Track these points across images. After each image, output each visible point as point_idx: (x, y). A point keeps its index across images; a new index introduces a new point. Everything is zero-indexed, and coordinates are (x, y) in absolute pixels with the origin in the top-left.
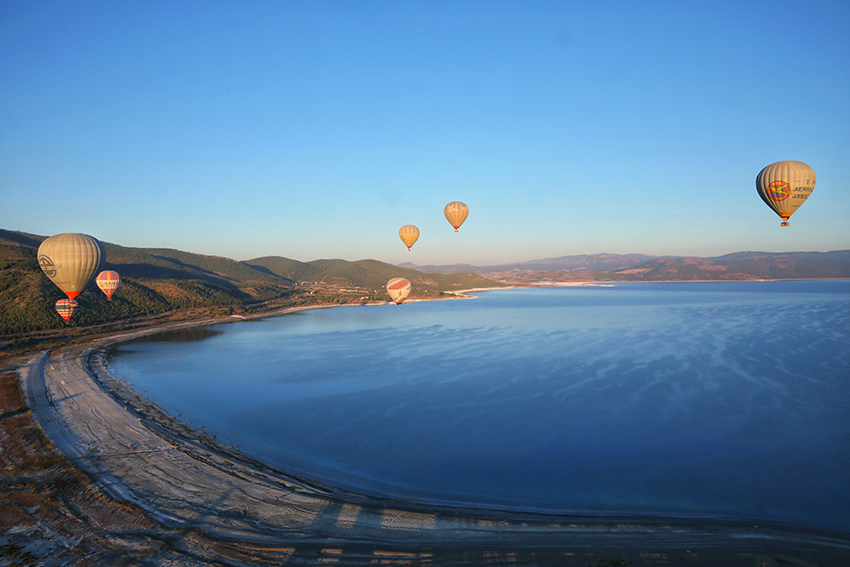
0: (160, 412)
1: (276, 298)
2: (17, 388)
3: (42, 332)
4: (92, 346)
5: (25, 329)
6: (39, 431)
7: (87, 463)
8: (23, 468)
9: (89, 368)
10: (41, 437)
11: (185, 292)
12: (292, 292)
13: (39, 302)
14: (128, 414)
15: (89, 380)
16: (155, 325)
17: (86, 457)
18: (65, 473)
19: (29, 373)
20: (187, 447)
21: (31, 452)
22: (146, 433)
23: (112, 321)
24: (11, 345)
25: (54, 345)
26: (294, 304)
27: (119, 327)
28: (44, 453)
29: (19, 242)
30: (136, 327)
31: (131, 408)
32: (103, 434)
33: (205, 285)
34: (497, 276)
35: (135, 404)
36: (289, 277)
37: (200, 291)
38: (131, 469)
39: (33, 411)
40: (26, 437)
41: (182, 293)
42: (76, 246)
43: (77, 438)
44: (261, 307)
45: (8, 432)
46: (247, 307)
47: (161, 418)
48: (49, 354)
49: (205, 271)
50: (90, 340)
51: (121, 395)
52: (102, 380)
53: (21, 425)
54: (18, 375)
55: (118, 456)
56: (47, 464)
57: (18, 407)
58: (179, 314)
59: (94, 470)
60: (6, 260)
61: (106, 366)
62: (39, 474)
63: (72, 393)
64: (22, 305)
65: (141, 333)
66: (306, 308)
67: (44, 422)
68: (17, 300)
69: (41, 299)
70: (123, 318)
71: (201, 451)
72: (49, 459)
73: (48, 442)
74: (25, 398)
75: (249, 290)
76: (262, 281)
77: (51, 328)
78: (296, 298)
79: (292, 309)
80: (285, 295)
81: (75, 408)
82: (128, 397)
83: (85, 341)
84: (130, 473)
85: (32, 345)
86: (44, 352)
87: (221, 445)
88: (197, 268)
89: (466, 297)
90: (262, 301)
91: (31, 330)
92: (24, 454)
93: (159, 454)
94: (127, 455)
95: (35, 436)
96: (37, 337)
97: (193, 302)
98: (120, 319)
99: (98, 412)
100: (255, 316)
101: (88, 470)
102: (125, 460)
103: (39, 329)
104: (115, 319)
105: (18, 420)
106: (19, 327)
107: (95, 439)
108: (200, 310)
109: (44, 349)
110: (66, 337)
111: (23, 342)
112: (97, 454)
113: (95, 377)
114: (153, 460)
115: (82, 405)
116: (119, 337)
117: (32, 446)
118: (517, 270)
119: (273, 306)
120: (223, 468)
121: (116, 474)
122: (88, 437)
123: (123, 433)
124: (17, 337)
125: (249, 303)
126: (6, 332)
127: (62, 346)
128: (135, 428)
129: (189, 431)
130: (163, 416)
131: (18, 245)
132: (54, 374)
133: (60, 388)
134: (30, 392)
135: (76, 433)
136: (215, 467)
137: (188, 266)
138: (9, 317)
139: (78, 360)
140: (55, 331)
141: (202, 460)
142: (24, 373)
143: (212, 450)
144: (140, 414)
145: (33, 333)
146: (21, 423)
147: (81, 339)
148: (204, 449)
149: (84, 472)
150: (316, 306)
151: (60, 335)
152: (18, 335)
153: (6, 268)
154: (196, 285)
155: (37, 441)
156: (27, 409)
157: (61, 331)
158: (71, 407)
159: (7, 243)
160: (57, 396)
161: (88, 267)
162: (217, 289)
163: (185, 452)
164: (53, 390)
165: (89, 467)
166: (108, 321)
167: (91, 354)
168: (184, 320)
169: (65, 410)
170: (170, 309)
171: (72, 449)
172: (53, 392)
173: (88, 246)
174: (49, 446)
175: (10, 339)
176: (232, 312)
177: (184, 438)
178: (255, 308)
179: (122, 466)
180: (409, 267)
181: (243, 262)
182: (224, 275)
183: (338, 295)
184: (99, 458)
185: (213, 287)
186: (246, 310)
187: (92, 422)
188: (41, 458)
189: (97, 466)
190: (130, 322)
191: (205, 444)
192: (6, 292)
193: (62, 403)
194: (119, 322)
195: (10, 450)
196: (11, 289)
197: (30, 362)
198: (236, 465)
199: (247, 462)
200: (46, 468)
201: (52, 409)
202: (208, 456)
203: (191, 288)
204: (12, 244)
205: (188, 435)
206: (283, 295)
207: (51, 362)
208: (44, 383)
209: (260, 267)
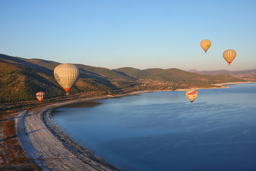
0: (71, 140)
1: (128, 87)
2: (13, 127)
3: (25, 102)
4: (45, 108)
5: (18, 100)
6: (20, 146)
7: (38, 162)
8: (13, 162)
9: (43, 119)
10: (21, 149)
11: (86, 84)
12: (136, 84)
13: (24, 88)
14: (57, 140)
15: (43, 124)
16: (73, 99)
17: (38, 159)
18: (28, 166)
19: (19, 120)
20: (81, 157)
21: (16, 155)
22: (64, 149)
23: (55, 97)
24: (12, 108)
25: (30, 108)
26: (136, 90)
27: (57, 100)
28: (21, 156)
29: (17, 62)
30: (64, 100)
31: (59, 137)
32: (46, 149)
33: (95, 81)
34: (241, 76)
35: (61, 136)
36: (135, 77)
37: (93, 84)
38: (56, 165)
39: (19, 137)
40: (15, 148)
41: (85, 85)
42: (70, 69)
43: (35, 150)
44: (121, 91)
45: (8, 146)
46: (114, 92)
47: (71, 143)
48: (27, 112)
49: (96, 74)
50: (44, 106)
51: (55, 131)
52: (48, 124)
53: (13, 143)
54: (14, 121)
55: (51, 159)
56: (22, 161)
57: (13, 135)
58: (83, 94)
59: (40, 165)
60: (11, 70)
61: (51, 118)
62: (18, 165)
63: (35, 130)
64: (17, 90)
65: (67, 103)
66: (142, 92)
67: (22, 142)
68: (15, 88)
69: (25, 87)
70: (59, 96)
71: (87, 159)
72: (23, 159)
73: (23, 151)
74: (16, 131)
75: (115, 83)
76: (122, 79)
77: (28, 100)
78: (137, 87)
79: (135, 93)
80: (132, 86)
81: (35, 136)
82: (58, 132)
83: (42, 106)
84: (56, 167)
85: (20, 108)
86: (25, 111)
87: (96, 157)
88: (92, 73)
89: (223, 87)
90: (121, 89)
91: (21, 101)
92: (13, 156)
93: (68, 159)
94: (55, 159)
95: (19, 148)
96: (23, 104)
97: (89, 89)
98: (58, 96)
99: (45, 139)
100: (118, 96)
101: (38, 165)
102: (54, 161)
103: (24, 100)
104: (56, 96)
105: (13, 141)
106: (16, 100)
107: (43, 151)
108: (93, 93)
109: (26, 109)
110: (34, 104)
111: (17, 106)
112: (42, 158)
113: (45, 123)
114: (65, 162)
115: (38, 135)
116: (57, 105)
117: (17, 153)
118: (253, 73)
119: (126, 91)
120: (96, 168)
121: (49, 167)
122: (40, 150)
123: (54, 149)
124: (15, 104)
125: (115, 90)
126: (11, 102)
127: (33, 108)
128: (60, 147)
129: (83, 149)
130: (72, 142)
131: (16, 63)
132: (28, 121)
133: (30, 127)
134: (18, 128)
135: (35, 148)
136: (92, 167)
137: (88, 72)
138: (12, 95)
139: (39, 115)
140: (30, 101)
141: (87, 163)
142: (16, 120)
143: (92, 158)
144: (63, 141)
145: (21, 102)
146: (14, 142)
147: (41, 105)
148: (89, 158)
149: (36, 166)
150: (147, 91)
151: (32, 103)
152: (15, 103)
153: (11, 74)
154: (91, 81)
155: (19, 151)
156: (16, 136)
157: (33, 102)
158: (34, 136)
159: (12, 62)
160: (29, 131)
161: (72, 78)
162: (101, 83)
163: (80, 159)
164: (28, 128)
165: (38, 163)
166: (52, 97)
167: (44, 112)
168: (85, 97)
169: (31, 137)
170: (79, 92)
171: (33, 155)
172: (27, 129)
173: (74, 69)
174: (23, 153)
175: (12, 105)
176: (107, 94)
177: (80, 152)
178: (118, 92)
179: (52, 164)
180: (194, 72)
181: (113, 70)
182: (104, 76)
183: (157, 86)
184: (43, 160)
185: (98, 82)
186: (114, 93)
187: (42, 143)
188: (20, 159)
189: (42, 163)
190: (62, 98)
191: (89, 156)
192: (11, 84)
193: (31, 134)
194: (57, 98)
195: (8, 154)
196: (13, 83)
197: (19, 115)
198: (102, 166)
199: (107, 165)
200: (21, 163)
201: (26, 136)
202: (90, 161)
203: (89, 82)
204: (14, 62)
205: (82, 151)
206: (131, 86)
207: (28, 115)
208: (24, 125)
209: (121, 72)
